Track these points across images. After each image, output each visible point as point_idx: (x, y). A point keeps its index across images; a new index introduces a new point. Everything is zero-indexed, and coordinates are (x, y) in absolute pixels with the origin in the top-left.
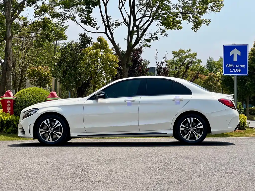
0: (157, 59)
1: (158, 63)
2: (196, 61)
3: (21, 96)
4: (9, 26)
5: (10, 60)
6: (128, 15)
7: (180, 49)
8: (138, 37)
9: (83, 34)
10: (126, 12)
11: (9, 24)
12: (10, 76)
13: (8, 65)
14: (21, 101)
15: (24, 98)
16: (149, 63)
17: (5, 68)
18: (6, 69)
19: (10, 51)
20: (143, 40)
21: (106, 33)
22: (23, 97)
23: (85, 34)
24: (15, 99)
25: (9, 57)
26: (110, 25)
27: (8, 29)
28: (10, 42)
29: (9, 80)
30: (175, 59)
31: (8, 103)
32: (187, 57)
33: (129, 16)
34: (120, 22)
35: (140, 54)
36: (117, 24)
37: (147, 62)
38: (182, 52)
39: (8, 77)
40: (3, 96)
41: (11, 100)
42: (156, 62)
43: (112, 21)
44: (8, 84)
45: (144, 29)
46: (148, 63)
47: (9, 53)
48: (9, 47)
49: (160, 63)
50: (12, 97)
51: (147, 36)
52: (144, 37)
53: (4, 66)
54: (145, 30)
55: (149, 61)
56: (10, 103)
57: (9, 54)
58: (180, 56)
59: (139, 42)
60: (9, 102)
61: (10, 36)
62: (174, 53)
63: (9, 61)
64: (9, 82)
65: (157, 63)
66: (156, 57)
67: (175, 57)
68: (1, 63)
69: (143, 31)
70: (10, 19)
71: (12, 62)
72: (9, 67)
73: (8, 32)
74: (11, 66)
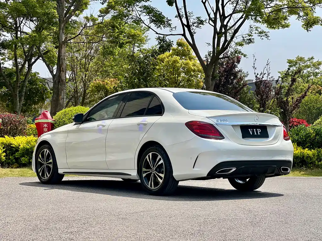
0: (255, 69)
1: (258, 74)
2: (319, 72)
3: (61, 118)
4: (62, 28)
5: (63, 71)
6: (213, 11)
7: (298, 56)
8: (226, 40)
11: (63, 26)
12: (63, 92)
13: (61, 78)
14: (61, 124)
15: (64, 121)
16: (248, 75)
17: (57, 82)
18: (59, 82)
19: (63, 60)
20: (233, 44)
21: (184, 35)
22: (63, 119)
23: (163, 37)
24: (53, 121)
25: (62, 67)
26: (191, 24)
27: (61, 31)
28: (63, 48)
29: (62, 97)
30: (291, 70)
31: (44, 128)
32: (308, 67)
33: (215, 12)
34: (204, 20)
36: (201, 22)
37: (245, 73)
38: (300, 60)
39: (61, 93)
40: (38, 118)
41: (48, 123)
42: (255, 73)
44: (61, 101)
45: (235, 29)
46: (246, 75)
47: (62, 62)
48: (62, 55)
49: (259, 74)
50: (50, 119)
51: (238, 38)
52: (234, 39)
53: (55, 79)
54: (236, 31)
55: (247, 72)
56: (46, 127)
57: (62, 64)
58: (297, 66)
59: (228, 47)
60: (45, 125)
61: (63, 40)
62: (290, 62)
63: (62, 72)
64: (61, 99)
65: (256, 75)
66: (254, 67)
67: (290, 66)
68: (53, 75)
69: (233, 32)
70: (64, 19)
71: (65, 73)
72: (62, 81)
73: (61, 34)
74: (65, 78)
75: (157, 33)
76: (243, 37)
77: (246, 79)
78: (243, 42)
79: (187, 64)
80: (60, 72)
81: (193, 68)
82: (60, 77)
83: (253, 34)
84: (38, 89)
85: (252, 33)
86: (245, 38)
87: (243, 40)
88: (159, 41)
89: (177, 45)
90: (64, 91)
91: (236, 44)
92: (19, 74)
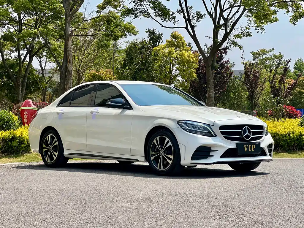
0: (243, 60)
4: (68, 21)
5: (70, 62)
6: (213, 5)
8: (226, 32)
9: (151, 30)
10: (211, 2)
11: (69, 19)
12: (69, 82)
13: (68, 69)
16: (234, 65)
17: (64, 72)
18: (66, 72)
19: (69, 51)
20: (231, 36)
21: (186, 28)
23: (153, 30)
25: (69, 58)
26: (191, 18)
27: (68, 24)
28: (69, 40)
29: (69, 86)
33: (215, 6)
34: (203, 14)
35: (224, 55)
36: (200, 16)
39: (68, 82)
41: (29, 110)
43: (193, 13)
45: (234, 22)
46: (232, 65)
47: (69, 54)
48: (69, 46)
51: (237, 31)
52: (233, 31)
53: (62, 69)
54: (235, 24)
55: (233, 62)
56: (27, 114)
59: (228, 39)
61: (70, 33)
63: (68, 63)
64: (68, 89)
66: (243, 58)
69: (232, 25)
70: (70, 13)
71: (71, 64)
72: (69, 71)
73: (67, 28)
74: (71, 69)
75: (163, 26)
76: (242, 30)
77: (232, 69)
78: (242, 34)
79: (182, 55)
80: (67, 63)
81: (188, 59)
82: (66, 67)
83: (250, 28)
84: (34, 79)
85: (249, 26)
86: (243, 31)
87: (242, 32)
88: (149, 34)
89: (171, 38)
90: (71, 81)
91: (235, 36)
92: (22, 65)
